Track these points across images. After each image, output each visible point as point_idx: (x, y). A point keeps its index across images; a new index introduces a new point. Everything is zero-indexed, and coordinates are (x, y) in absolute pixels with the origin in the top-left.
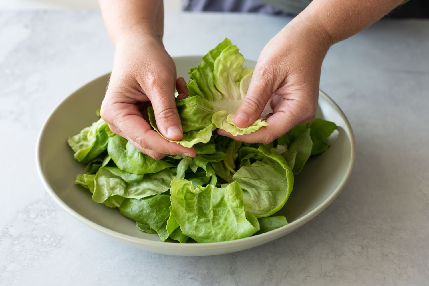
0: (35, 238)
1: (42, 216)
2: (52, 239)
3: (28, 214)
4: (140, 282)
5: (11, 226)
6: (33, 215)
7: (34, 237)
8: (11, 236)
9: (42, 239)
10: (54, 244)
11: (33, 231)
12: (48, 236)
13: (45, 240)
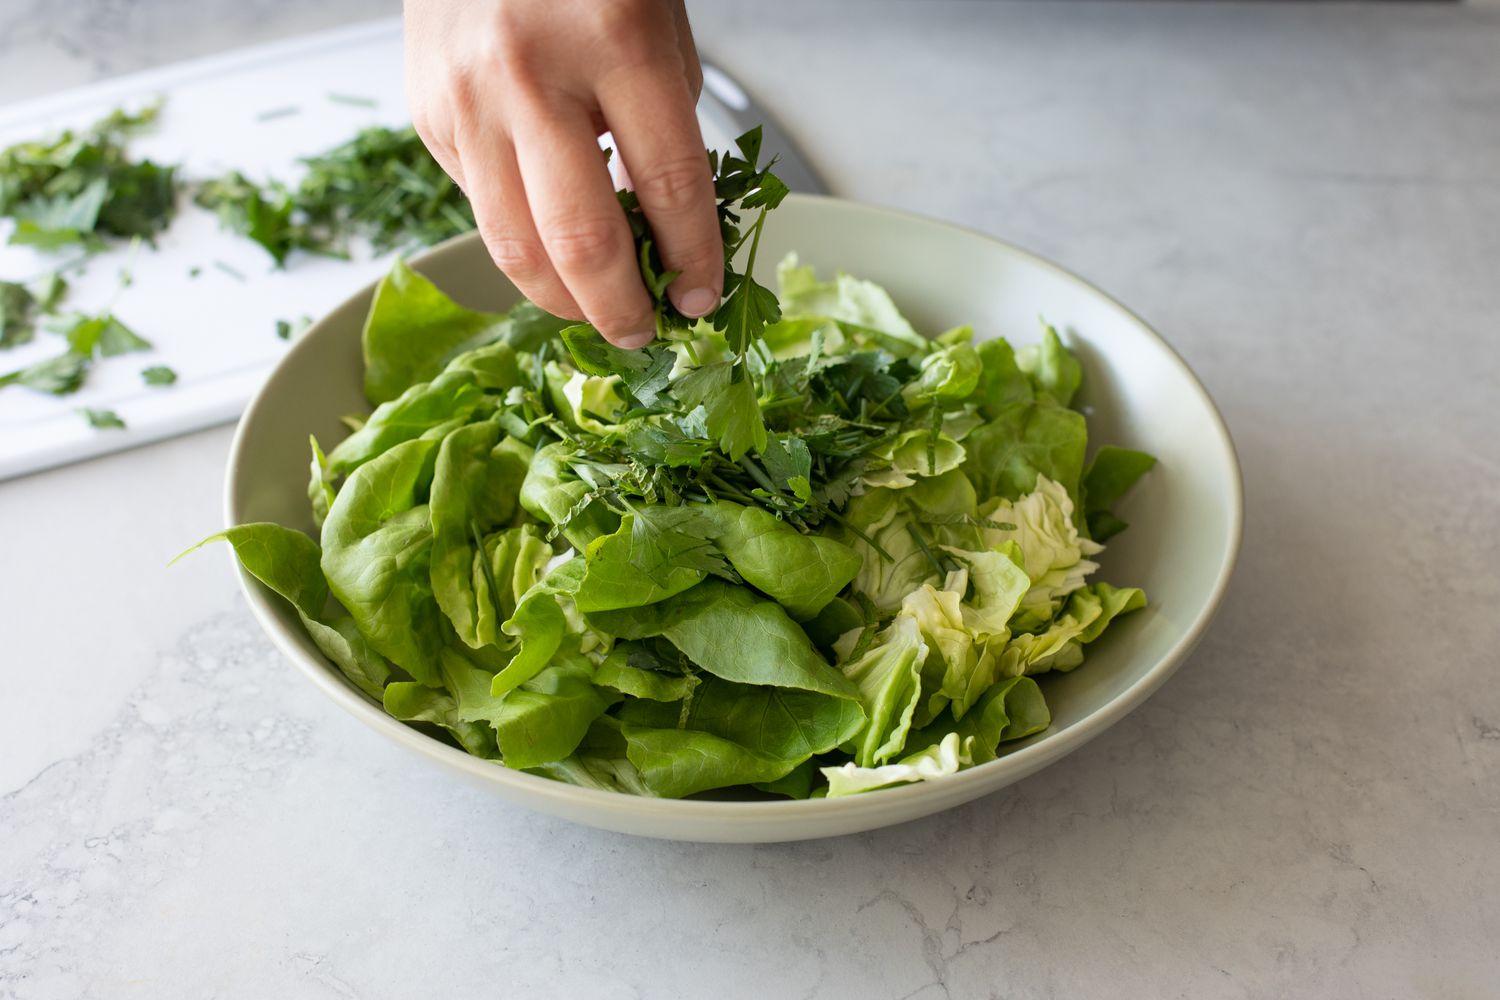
0: (226, 730)
1: (236, 662)
2: (283, 733)
3: (191, 659)
4: (574, 846)
5: (145, 697)
6: (208, 663)
7: (222, 727)
8: (149, 728)
9: (250, 734)
10: (291, 747)
11: (215, 709)
12: (268, 723)
13: (259, 735)
